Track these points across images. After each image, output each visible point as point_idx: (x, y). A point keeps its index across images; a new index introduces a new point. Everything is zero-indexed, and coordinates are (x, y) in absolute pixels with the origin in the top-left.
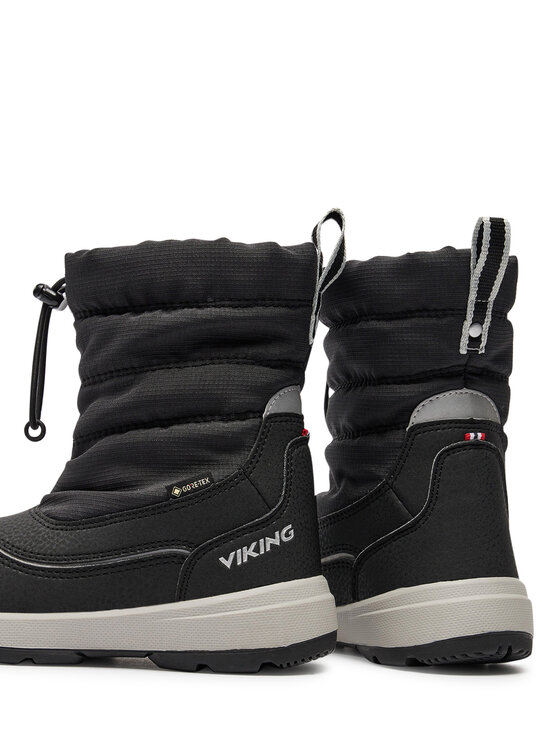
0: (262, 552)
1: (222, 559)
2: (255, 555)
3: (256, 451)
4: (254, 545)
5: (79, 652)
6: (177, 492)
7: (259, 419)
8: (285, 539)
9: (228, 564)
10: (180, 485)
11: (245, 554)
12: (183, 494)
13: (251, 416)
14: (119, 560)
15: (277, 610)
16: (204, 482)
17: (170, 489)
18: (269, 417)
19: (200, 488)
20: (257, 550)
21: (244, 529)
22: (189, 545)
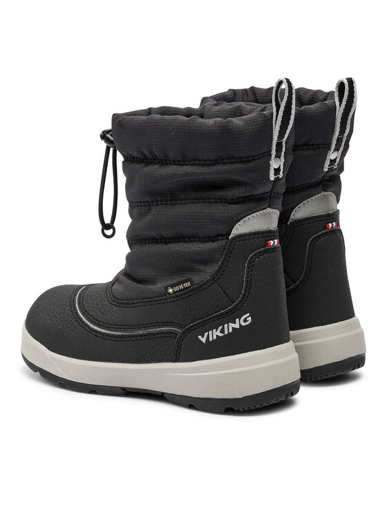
0: (226, 332)
1: (200, 337)
2: (221, 335)
3: (223, 263)
4: (220, 328)
5: (123, 389)
6: (171, 291)
7: (226, 240)
8: (243, 324)
9: (204, 340)
10: (172, 286)
11: (215, 334)
12: (174, 292)
13: (220, 238)
14: (141, 332)
15: (233, 373)
16: (187, 285)
17: (166, 288)
18: (233, 238)
19: (185, 289)
20: (222, 331)
21: (215, 317)
22: (180, 326)
